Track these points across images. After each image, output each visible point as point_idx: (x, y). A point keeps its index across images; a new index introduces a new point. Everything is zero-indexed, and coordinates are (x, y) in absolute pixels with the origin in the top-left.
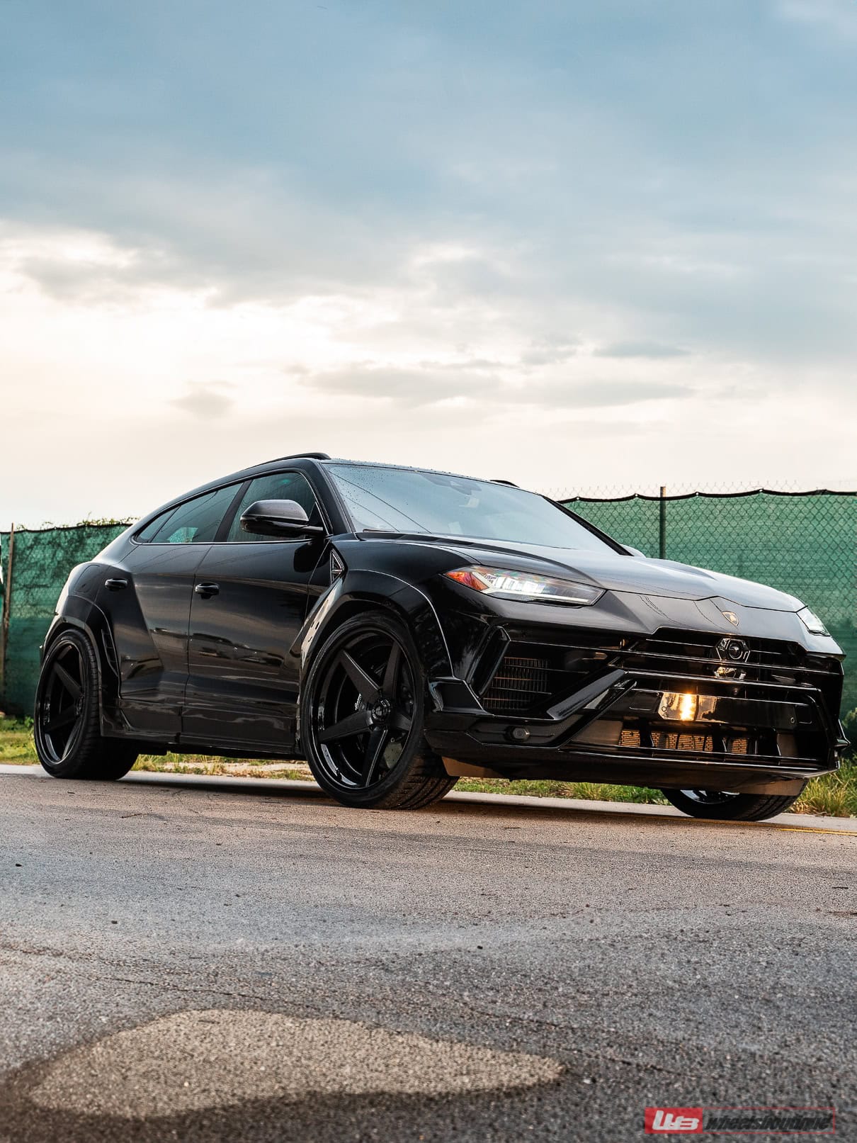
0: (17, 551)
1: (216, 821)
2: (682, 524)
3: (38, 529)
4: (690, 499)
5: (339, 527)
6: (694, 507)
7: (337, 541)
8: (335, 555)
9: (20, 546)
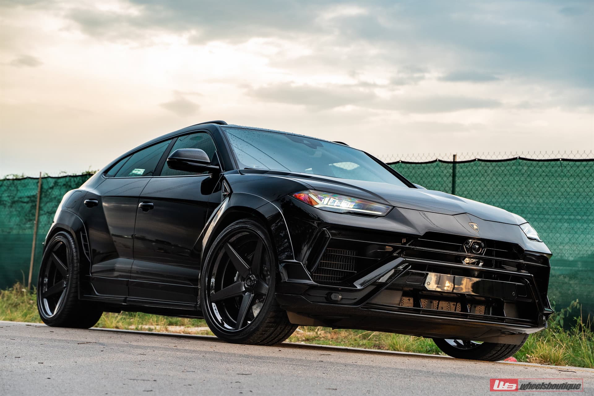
0: (43, 190)
1: (137, 347)
2: (466, 179)
3: (57, 176)
4: (472, 163)
5: (228, 167)
6: (475, 168)
7: (227, 175)
8: (225, 184)
9: (45, 187)
